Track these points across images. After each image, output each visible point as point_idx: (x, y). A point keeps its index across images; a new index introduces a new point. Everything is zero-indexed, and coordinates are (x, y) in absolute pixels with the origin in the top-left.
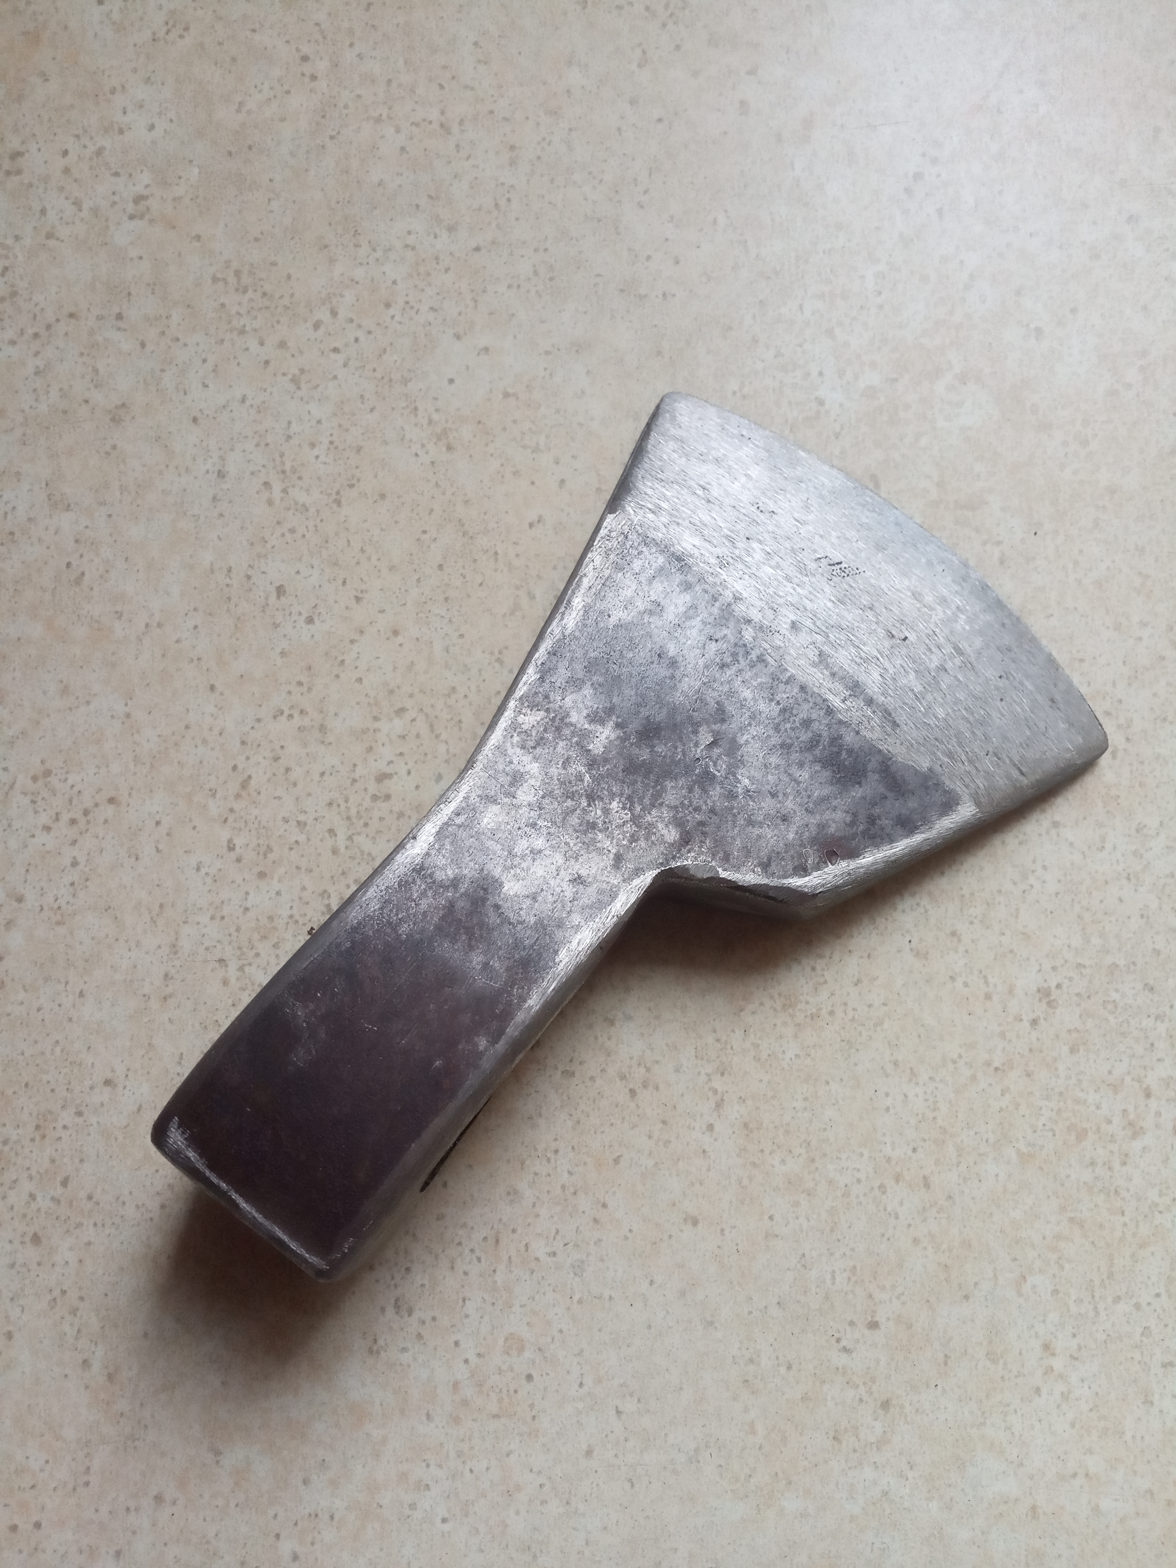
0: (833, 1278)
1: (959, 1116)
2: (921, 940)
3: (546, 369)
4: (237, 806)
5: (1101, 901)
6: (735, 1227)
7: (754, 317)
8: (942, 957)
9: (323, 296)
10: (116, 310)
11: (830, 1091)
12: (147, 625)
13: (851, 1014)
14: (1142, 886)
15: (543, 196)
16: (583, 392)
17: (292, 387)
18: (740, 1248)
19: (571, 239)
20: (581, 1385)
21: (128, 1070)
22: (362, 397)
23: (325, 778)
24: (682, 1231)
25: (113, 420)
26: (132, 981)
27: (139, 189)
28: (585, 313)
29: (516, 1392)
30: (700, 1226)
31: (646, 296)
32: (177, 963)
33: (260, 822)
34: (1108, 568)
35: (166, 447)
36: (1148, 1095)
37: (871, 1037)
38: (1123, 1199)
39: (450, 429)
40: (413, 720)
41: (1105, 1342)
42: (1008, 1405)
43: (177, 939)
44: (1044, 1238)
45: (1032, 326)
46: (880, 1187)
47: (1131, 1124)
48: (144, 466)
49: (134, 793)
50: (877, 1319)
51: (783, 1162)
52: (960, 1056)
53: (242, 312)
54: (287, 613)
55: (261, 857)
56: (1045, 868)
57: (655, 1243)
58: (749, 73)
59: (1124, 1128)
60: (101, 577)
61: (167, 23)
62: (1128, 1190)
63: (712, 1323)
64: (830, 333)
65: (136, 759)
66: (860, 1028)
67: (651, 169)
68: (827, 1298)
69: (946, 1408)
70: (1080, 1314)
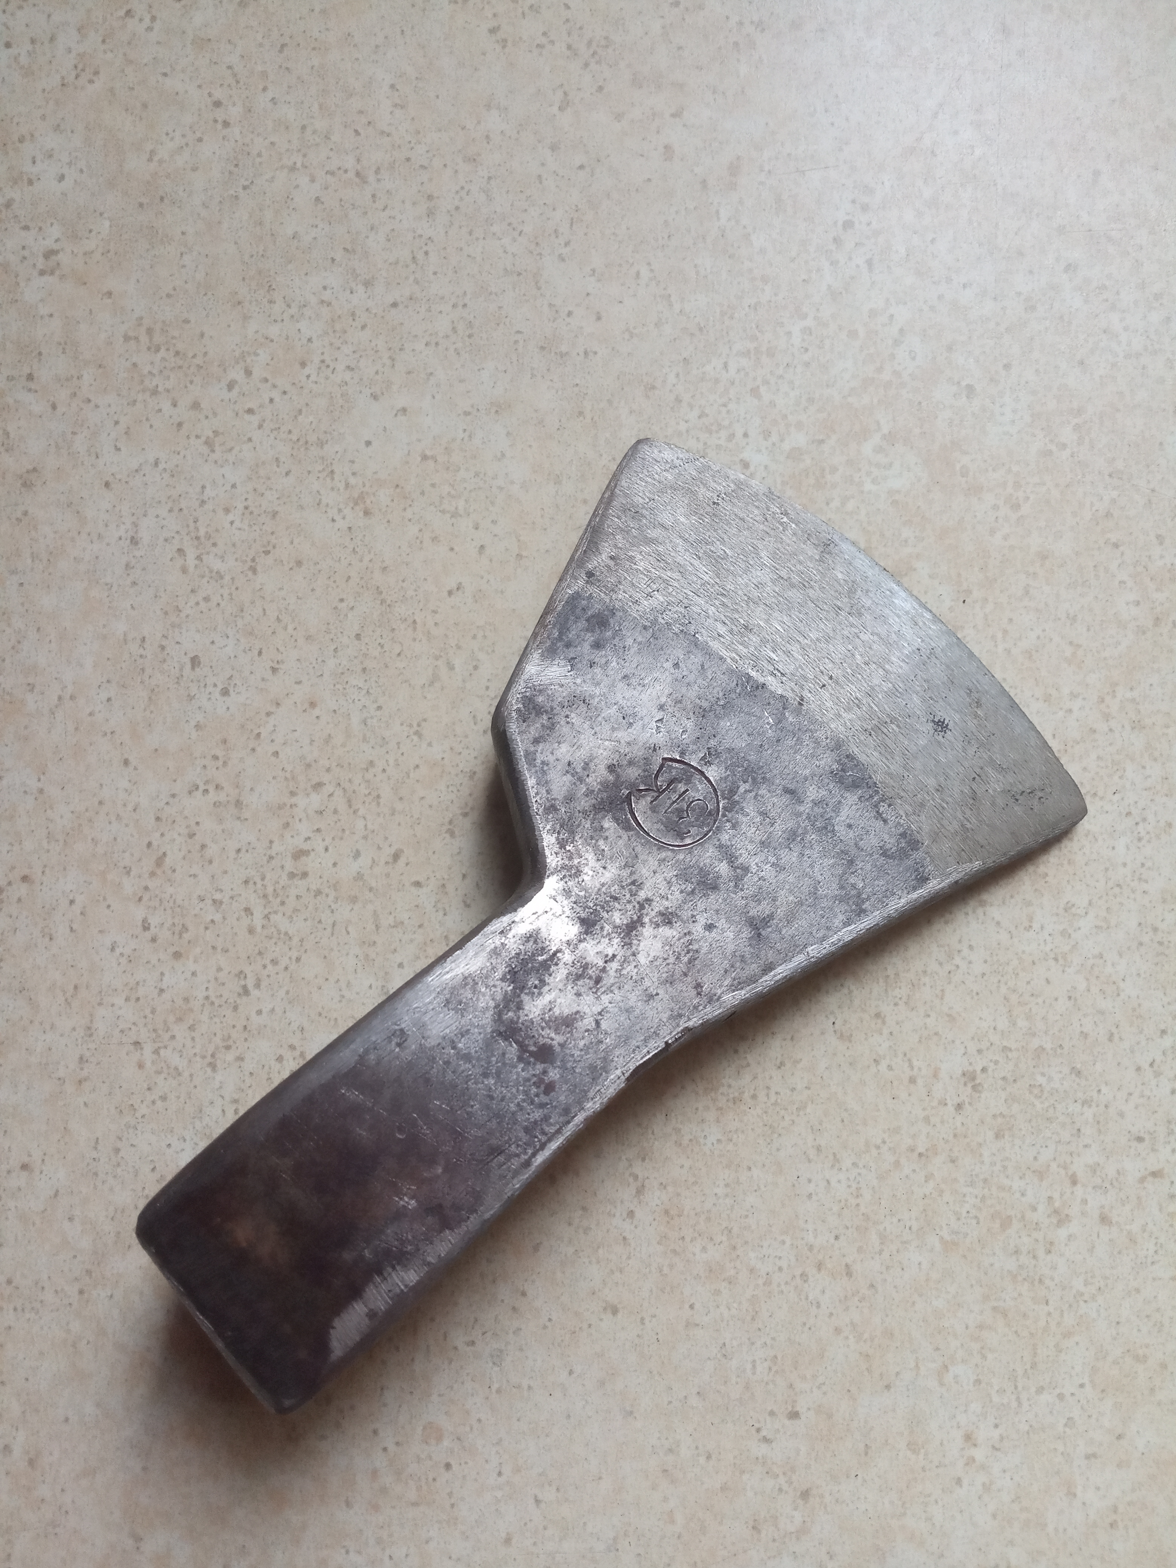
0: (754, 1367)
1: (883, 1202)
2: (845, 1021)
3: (465, 430)
4: (150, 884)
5: (1028, 983)
6: (655, 1316)
7: (677, 375)
8: (866, 1039)
9: (237, 354)
10: (26, 370)
11: (752, 1177)
12: (60, 698)
13: (773, 1098)
14: (1070, 967)
15: (461, 249)
16: (503, 455)
17: (205, 450)
18: (660, 1337)
19: (491, 294)
20: (500, 1474)
21: (45, 1154)
22: (277, 459)
23: (240, 855)
24: (601, 1320)
25: (25, 485)
26: (47, 1064)
27: (49, 243)
28: (505, 371)
29: (434, 1480)
30: (620, 1315)
31: (567, 353)
32: (92, 1046)
33: (175, 902)
34: (1038, 638)
35: (78, 512)
36: (1074, 1182)
37: (793, 1121)
38: (1048, 1288)
39: (367, 493)
40: (331, 795)
41: (1028, 1433)
42: (929, 1496)
43: (91, 1021)
44: (967, 1328)
45: (964, 384)
46: (801, 1275)
47: (1056, 1212)
48: (56, 532)
49: (47, 871)
50: (798, 1409)
51: (704, 1249)
52: (884, 1142)
53: (155, 371)
54: (202, 685)
55: (177, 937)
56: (971, 947)
57: (574, 1332)
58: (673, 115)
59: (1049, 1216)
60: (13, 648)
61: (76, 67)
62: (1052, 1279)
63: (631, 1413)
64: (755, 392)
65: (49, 836)
66: (782, 1112)
67: (572, 219)
68: (747, 1387)
69: (866, 1498)
70: (1003, 1404)
